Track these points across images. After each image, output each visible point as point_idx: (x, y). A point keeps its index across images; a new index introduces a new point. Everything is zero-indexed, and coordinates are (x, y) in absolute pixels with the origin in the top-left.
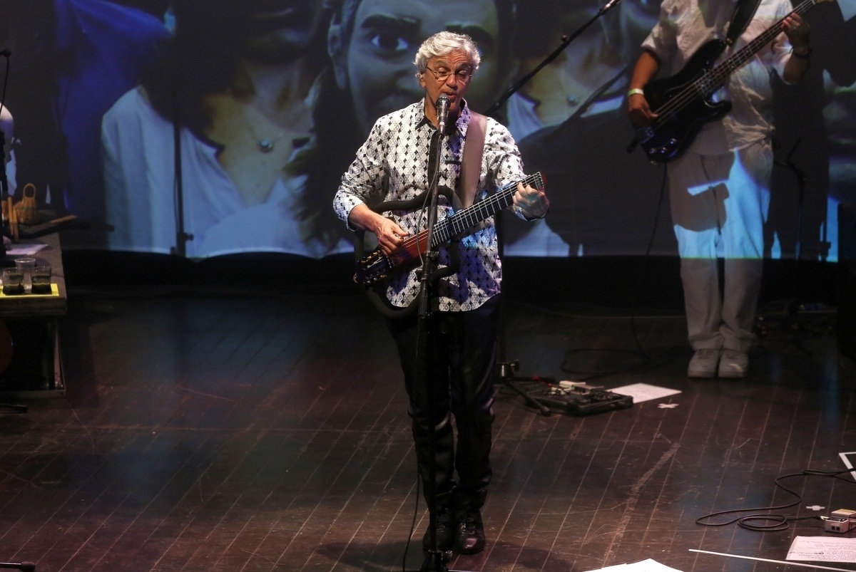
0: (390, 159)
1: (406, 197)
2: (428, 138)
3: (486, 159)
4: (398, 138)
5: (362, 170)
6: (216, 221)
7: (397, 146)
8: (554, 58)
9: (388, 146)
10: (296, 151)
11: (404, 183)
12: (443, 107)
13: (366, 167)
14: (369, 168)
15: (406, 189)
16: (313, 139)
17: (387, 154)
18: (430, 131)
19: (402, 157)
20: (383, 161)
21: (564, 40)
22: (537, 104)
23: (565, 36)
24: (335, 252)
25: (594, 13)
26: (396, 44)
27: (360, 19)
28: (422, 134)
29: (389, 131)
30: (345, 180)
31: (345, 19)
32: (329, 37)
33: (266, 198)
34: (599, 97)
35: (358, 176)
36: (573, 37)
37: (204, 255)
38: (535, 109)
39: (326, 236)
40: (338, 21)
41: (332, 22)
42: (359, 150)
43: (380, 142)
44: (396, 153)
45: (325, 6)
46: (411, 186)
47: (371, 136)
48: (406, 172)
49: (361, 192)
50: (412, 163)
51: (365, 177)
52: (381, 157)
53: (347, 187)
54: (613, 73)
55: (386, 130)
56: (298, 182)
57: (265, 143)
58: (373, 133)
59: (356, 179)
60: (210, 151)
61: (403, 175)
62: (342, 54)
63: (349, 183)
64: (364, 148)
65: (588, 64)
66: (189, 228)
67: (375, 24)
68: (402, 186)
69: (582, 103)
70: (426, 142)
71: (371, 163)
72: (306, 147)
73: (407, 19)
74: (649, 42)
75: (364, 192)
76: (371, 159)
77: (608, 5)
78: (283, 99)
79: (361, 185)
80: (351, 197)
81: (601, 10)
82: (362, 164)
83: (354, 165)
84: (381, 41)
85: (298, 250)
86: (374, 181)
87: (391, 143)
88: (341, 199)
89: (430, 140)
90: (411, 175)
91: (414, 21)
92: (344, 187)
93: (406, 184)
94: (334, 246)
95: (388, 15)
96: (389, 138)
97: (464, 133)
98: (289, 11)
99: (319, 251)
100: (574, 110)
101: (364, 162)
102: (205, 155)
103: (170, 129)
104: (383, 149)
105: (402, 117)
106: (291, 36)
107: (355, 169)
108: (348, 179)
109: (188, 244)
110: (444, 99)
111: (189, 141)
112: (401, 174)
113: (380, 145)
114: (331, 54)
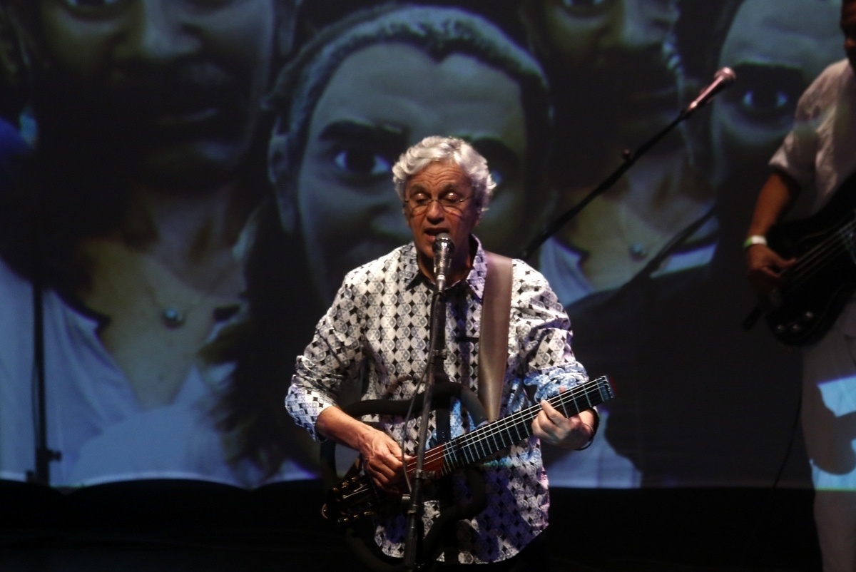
0: (372, 337)
1: (402, 395)
2: (427, 304)
3: (517, 331)
4: (382, 305)
5: (328, 353)
6: (96, 432)
7: (381, 316)
8: (610, 185)
9: (367, 318)
10: (219, 327)
11: (397, 374)
12: (443, 253)
13: (334, 350)
14: (339, 351)
15: (400, 383)
16: (244, 307)
17: (367, 329)
18: (428, 293)
19: (390, 333)
20: (360, 339)
21: (626, 156)
22: (584, 256)
23: (627, 152)
24: (277, 479)
25: (670, 118)
26: (371, 165)
27: (317, 126)
28: (417, 298)
29: (368, 294)
30: (302, 368)
31: (294, 127)
32: (271, 152)
33: (172, 397)
34: (679, 247)
35: (323, 363)
36: (640, 153)
37: (77, 484)
38: (581, 264)
39: (263, 456)
40: (284, 129)
41: (275, 131)
42: (321, 321)
43: (354, 311)
44: (381, 328)
45: (264, 106)
46: (407, 378)
47: (338, 300)
48: (399, 356)
49: (329, 386)
50: (406, 344)
51: (334, 364)
52: (356, 333)
53: (306, 379)
54: (700, 211)
55: (363, 292)
56: (221, 373)
57: (171, 314)
58: (342, 296)
59: (320, 367)
60: (88, 325)
61: (395, 362)
62: (290, 179)
63: (308, 373)
64: (328, 317)
65: (662, 195)
66: (56, 441)
67: (340, 134)
68: (392, 378)
69: (652, 255)
70: (423, 311)
71: (342, 344)
72: (234, 321)
73: (389, 128)
74: (780, 159)
75: (333, 386)
76: (341, 337)
77: (694, 104)
78: (200, 247)
79: (328, 376)
80: (315, 394)
81: (683, 112)
82: (328, 345)
83: (315, 345)
84: (349, 161)
85: (221, 476)
86: (348, 368)
87: (371, 312)
88: (299, 397)
89: (429, 307)
90: (407, 362)
91: (398, 130)
92: (301, 379)
93: (400, 376)
94: (275, 469)
95: (359, 120)
96: (368, 305)
97: (479, 293)
98: (210, 113)
99: (253, 477)
100: (641, 266)
101: (331, 341)
102: (80, 331)
103: (27, 290)
104: (359, 320)
105: (384, 270)
106: (213, 152)
107: (317, 350)
108: (306, 367)
109: (53, 466)
110: (445, 241)
111: (56, 311)
112: (391, 361)
113: (354, 316)
114: (273, 179)
